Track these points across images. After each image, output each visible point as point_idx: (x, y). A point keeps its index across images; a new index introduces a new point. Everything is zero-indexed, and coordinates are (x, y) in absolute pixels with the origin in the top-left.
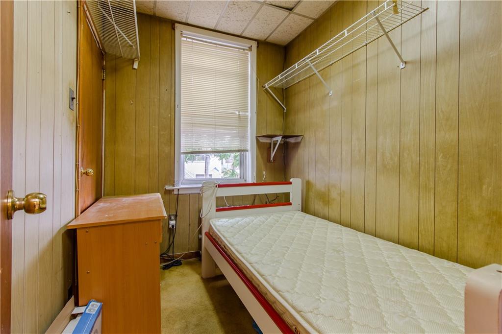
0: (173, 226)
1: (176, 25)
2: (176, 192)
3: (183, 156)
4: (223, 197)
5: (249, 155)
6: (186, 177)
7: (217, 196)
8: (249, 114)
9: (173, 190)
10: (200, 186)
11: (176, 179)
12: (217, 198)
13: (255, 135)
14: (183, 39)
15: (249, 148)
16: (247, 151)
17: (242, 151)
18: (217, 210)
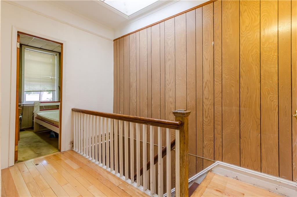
0: (21, 118)
1: (22, 45)
2: (22, 106)
3: (25, 93)
4: (43, 106)
5: (56, 92)
6: (26, 100)
7: (40, 105)
8: (56, 78)
9: (21, 105)
10: (33, 103)
11: (22, 101)
12: (40, 106)
13: (58, 85)
14: (25, 50)
15: (56, 90)
16: (55, 91)
17: (53, 91)
18: (40, 110)
